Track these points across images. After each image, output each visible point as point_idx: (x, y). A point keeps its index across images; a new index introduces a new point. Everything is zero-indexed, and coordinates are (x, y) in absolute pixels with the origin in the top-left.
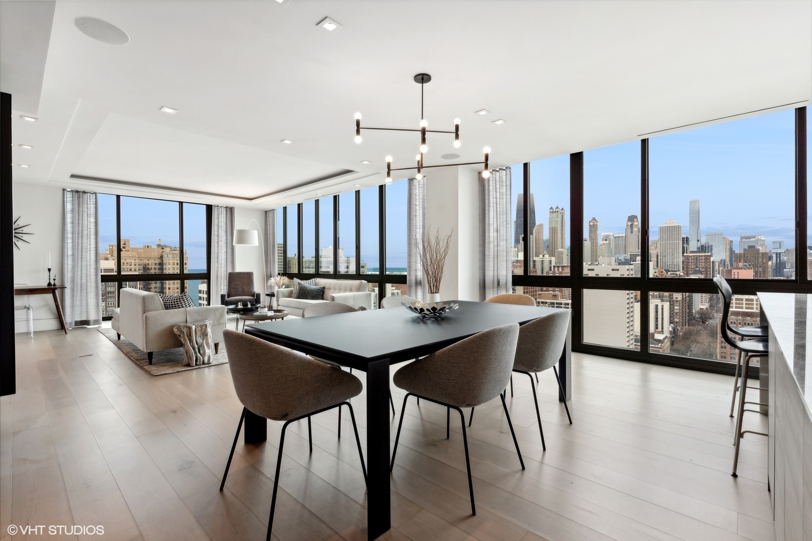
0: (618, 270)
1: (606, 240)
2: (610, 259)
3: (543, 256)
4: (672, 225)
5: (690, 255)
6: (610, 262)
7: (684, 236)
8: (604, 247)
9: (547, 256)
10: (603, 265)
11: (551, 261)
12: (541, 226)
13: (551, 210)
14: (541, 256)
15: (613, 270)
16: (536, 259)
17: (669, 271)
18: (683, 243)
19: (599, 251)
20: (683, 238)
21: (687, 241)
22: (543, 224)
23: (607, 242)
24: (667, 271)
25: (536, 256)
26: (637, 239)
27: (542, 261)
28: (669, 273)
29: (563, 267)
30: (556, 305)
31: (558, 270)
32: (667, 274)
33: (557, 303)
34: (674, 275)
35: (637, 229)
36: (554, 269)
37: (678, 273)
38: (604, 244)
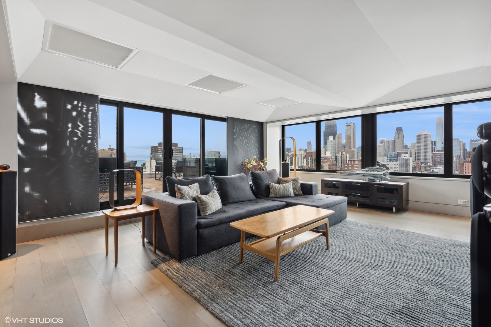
1: (382, 143)
3: (342, 153)
4: (425, 134)
5: (437, 153)
6: (384, 159)
7: (433, 141)
9: (344, 153)
11: (346, 156)
12: (340, 134)
13: (347, 125)
14: (340, 153)
16: (337, 155)
17: (423, 163)
18: (432, 145)
21: (435, 143)
23: (383, 144)
25: (337, 153)
26: (402, 142)
27: (341, 156)
29: (354, 161)
31: (351, 163)
32: (422, 165)
34: (426, 166)
35: (402, 136)
36: (348, 162)
37: (428, 164)
38: (381, 146)
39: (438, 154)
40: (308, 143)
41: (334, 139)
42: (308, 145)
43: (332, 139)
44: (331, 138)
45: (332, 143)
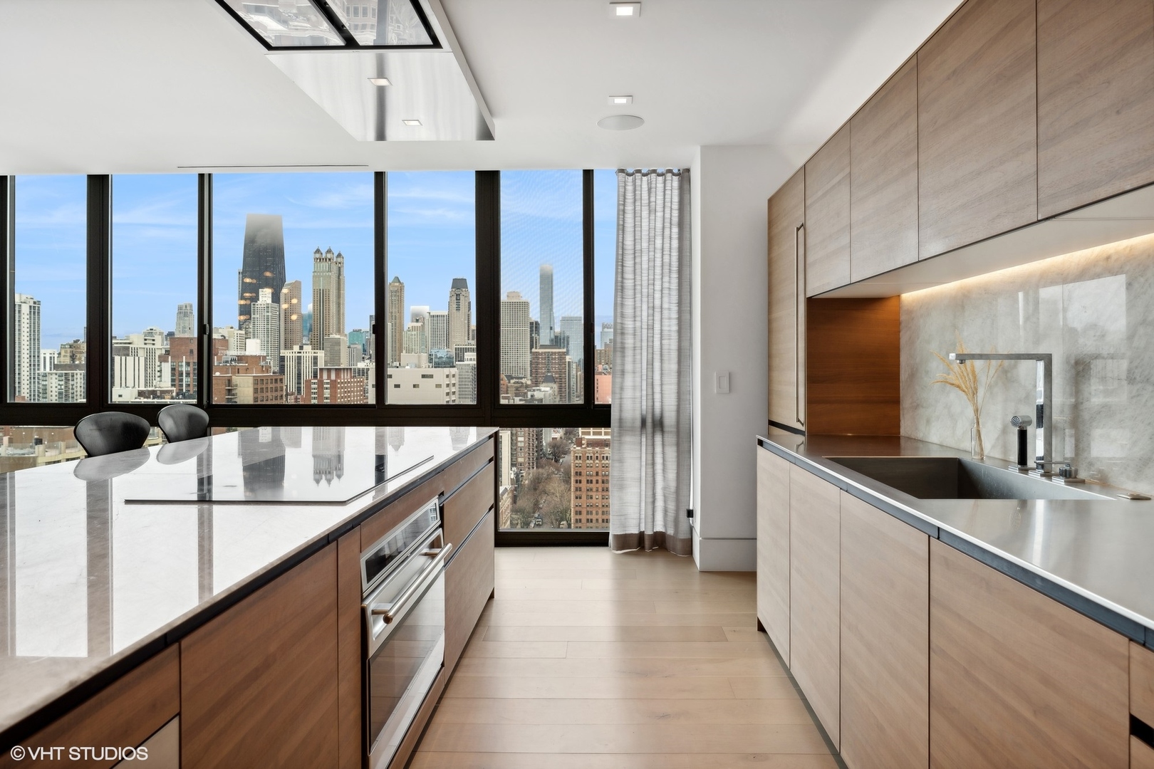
0: (431, 376)
1: (417, 321)
2: (419, 357)
3: (301, 348)
4: (516, 301)
5: (540, 351)
6: (419, 361)
7: (533, 320)
8: (413, 333)
9: (308, 348)
10: (407, 367)
11: (315, 358)
12: (296, 287)
13: (318, 256)
14: (296, 348)
15: (424, 376)
16: (286, 355)
17: (512, 378)
18: (531, 331)
19: (405, 339)
20: (532, 323)
21: (536, 327)
22: (300, 283)
23: (419, 324)
24: (509, 378)
25: (286, 348)
26: (466, 322)
27: (299, 358)
28: (512, 381)
29: (338, 371)
31: (329, 377)
32: (509, 382)
34: (518, 385)
35: (467, 304)
36: (321, 376)
37: (524, 381)
38: (414, 328)
39: (542, 353)
40: (180, 308)
41: (276, 298)
42: (179, 318)
43: (269, 301)
44: (265, 295)
45: (270, 314)
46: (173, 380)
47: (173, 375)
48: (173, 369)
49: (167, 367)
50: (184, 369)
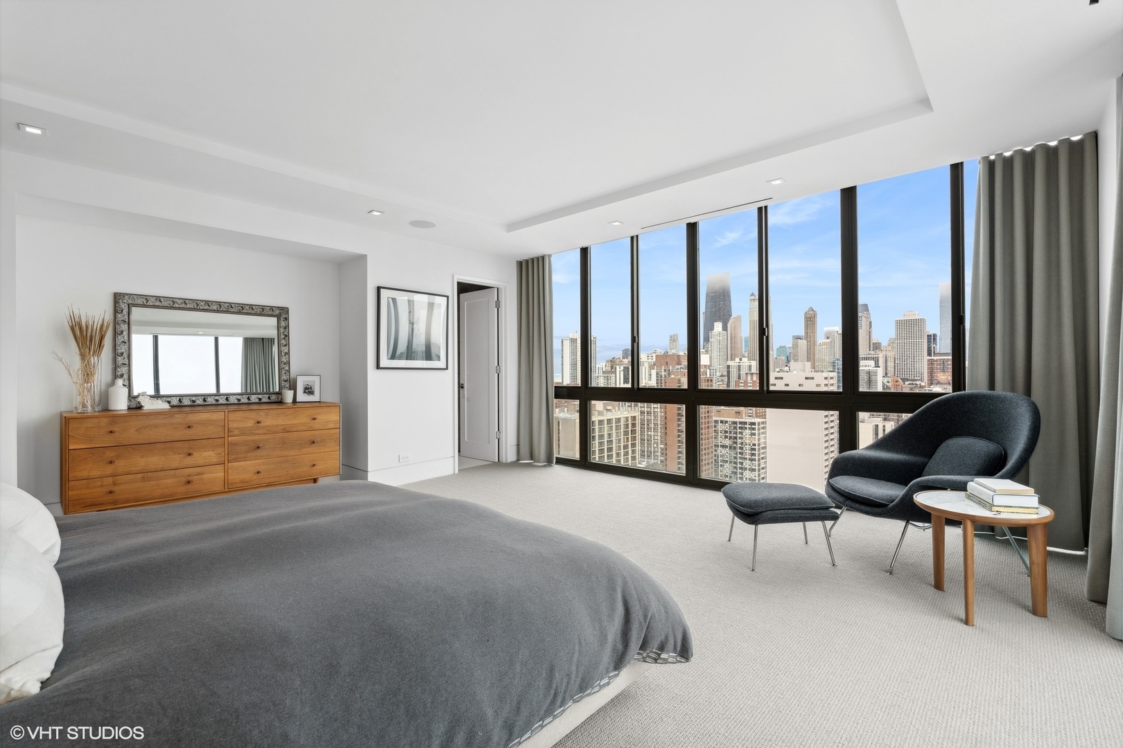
0: (813, 378)
1: (828, 338)
2: (804, 364)
3: (741, 359)
4: (912, 318)
5: (935, 358)
6: (804, 367)
7: (931, 333)
8: (824, 347)
9: (745, 360)
10: (794, 372)
11: (750, 366)
12: (739, 319)
13: (752, 298)
14: (737, 360)
15: (806, 378)
16: (730, 364)
17: (908, 380)
18: (929, 342)
19: (816, 352)
20: (929, 336)
21: (934, 339)
22: (740, 317)
23: (829, 340)
24: (904, 380)
25: (731, 360)
26: (868, 337)
27: (739, 366)
28: (907, 383)
29: (752, 374)
30: (739, 425)
31: (752, 379)
32: (904, 384)
33: (741, 423)
34: (913, 386)
35: (868, 323)
36: (747, 378)
37: (918, 383)
38: (824, 344)
39: (937, 361)
40: (671, 337)
41: (725, 328)
42: (670, 343)
43: (721, 329)
44: (718, 326)
45: (721, 338)
46: (657, 380)
47: (657, 377)
48: (657, 374)
49: (654, 373)
50: (663, 374)
